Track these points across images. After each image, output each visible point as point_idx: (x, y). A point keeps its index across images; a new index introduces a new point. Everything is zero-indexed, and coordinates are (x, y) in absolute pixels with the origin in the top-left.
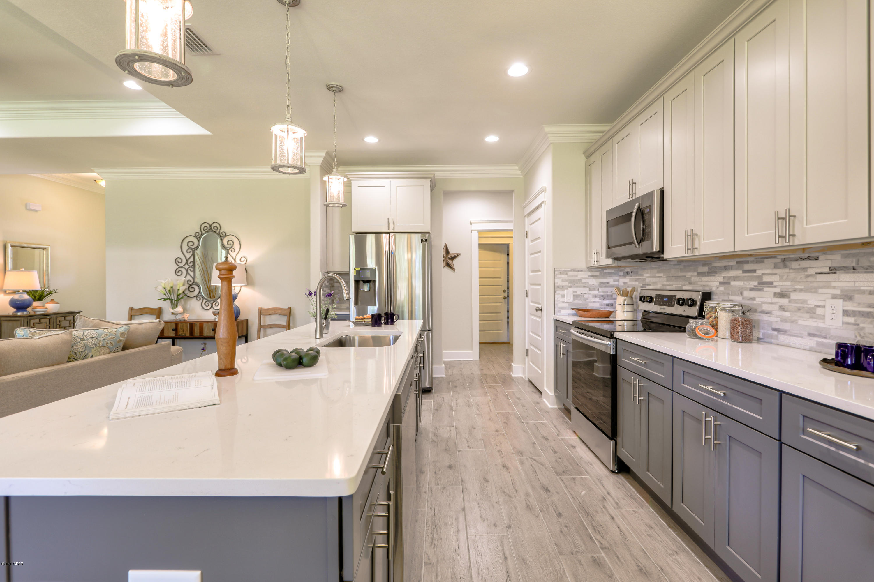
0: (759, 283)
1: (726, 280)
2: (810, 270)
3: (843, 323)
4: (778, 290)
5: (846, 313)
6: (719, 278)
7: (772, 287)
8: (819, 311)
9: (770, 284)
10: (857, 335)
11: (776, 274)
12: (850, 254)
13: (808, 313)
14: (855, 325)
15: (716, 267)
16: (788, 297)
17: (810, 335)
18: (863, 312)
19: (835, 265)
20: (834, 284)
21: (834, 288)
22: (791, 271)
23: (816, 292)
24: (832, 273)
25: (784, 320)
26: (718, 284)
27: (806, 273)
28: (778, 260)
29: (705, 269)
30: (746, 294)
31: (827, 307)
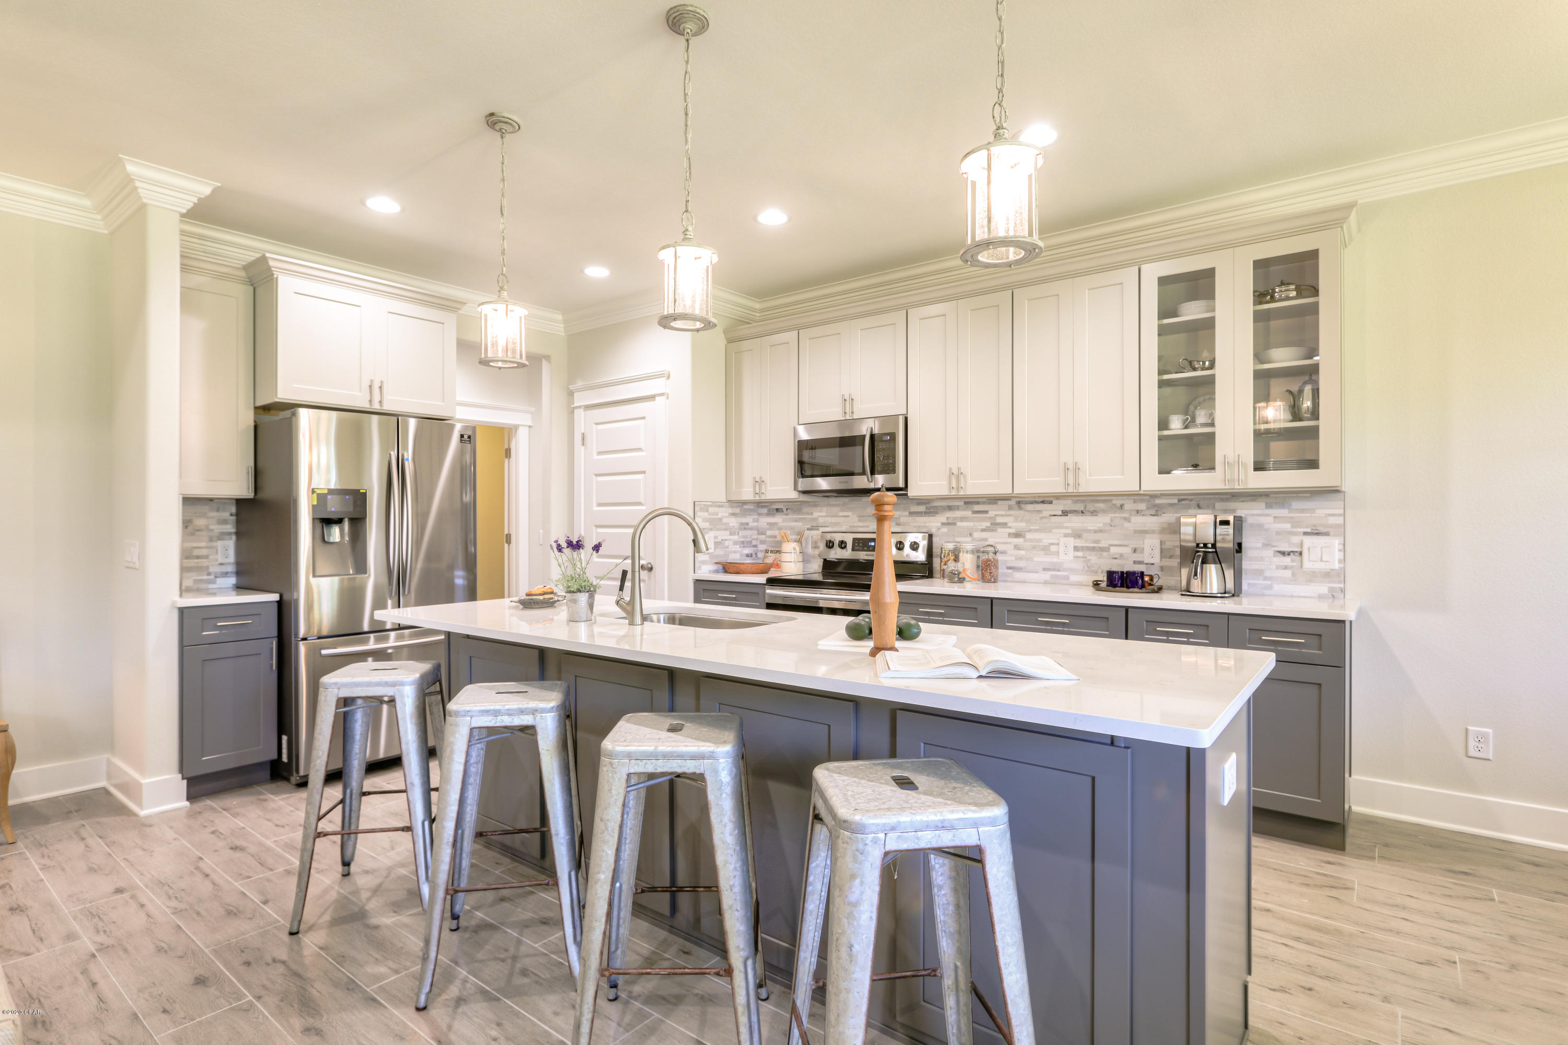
0: (992, 524)
1: (950, 521)
2: (1044, 512)
3: (1074, 557)
4: (1013, 531)
5: (1076, 549)
6: (942, 518)
7: (1006, 528)
8: (1053, 548)
9: (1004, 525)
10: (1085, 565)
11: (1010, 515)
12: (1079, 500)
13: (1043, 550)
14: (1083, 557)
15: (936, 507)
16: (1024, 537)
17: (1044, 569)
18: (1090, 547)
19: (1067, 509)
20: (1066, 525)
21: (1066, 528)
22: (1026, 513)
23: (1050, 531)
24: (1065, 515)
25: (1019, 558)
26: (939, 524)
27: (1041, 515)
28: (1013, 502)
29: (922, 508)
30: (977, 535)
31: (1061, 544)
